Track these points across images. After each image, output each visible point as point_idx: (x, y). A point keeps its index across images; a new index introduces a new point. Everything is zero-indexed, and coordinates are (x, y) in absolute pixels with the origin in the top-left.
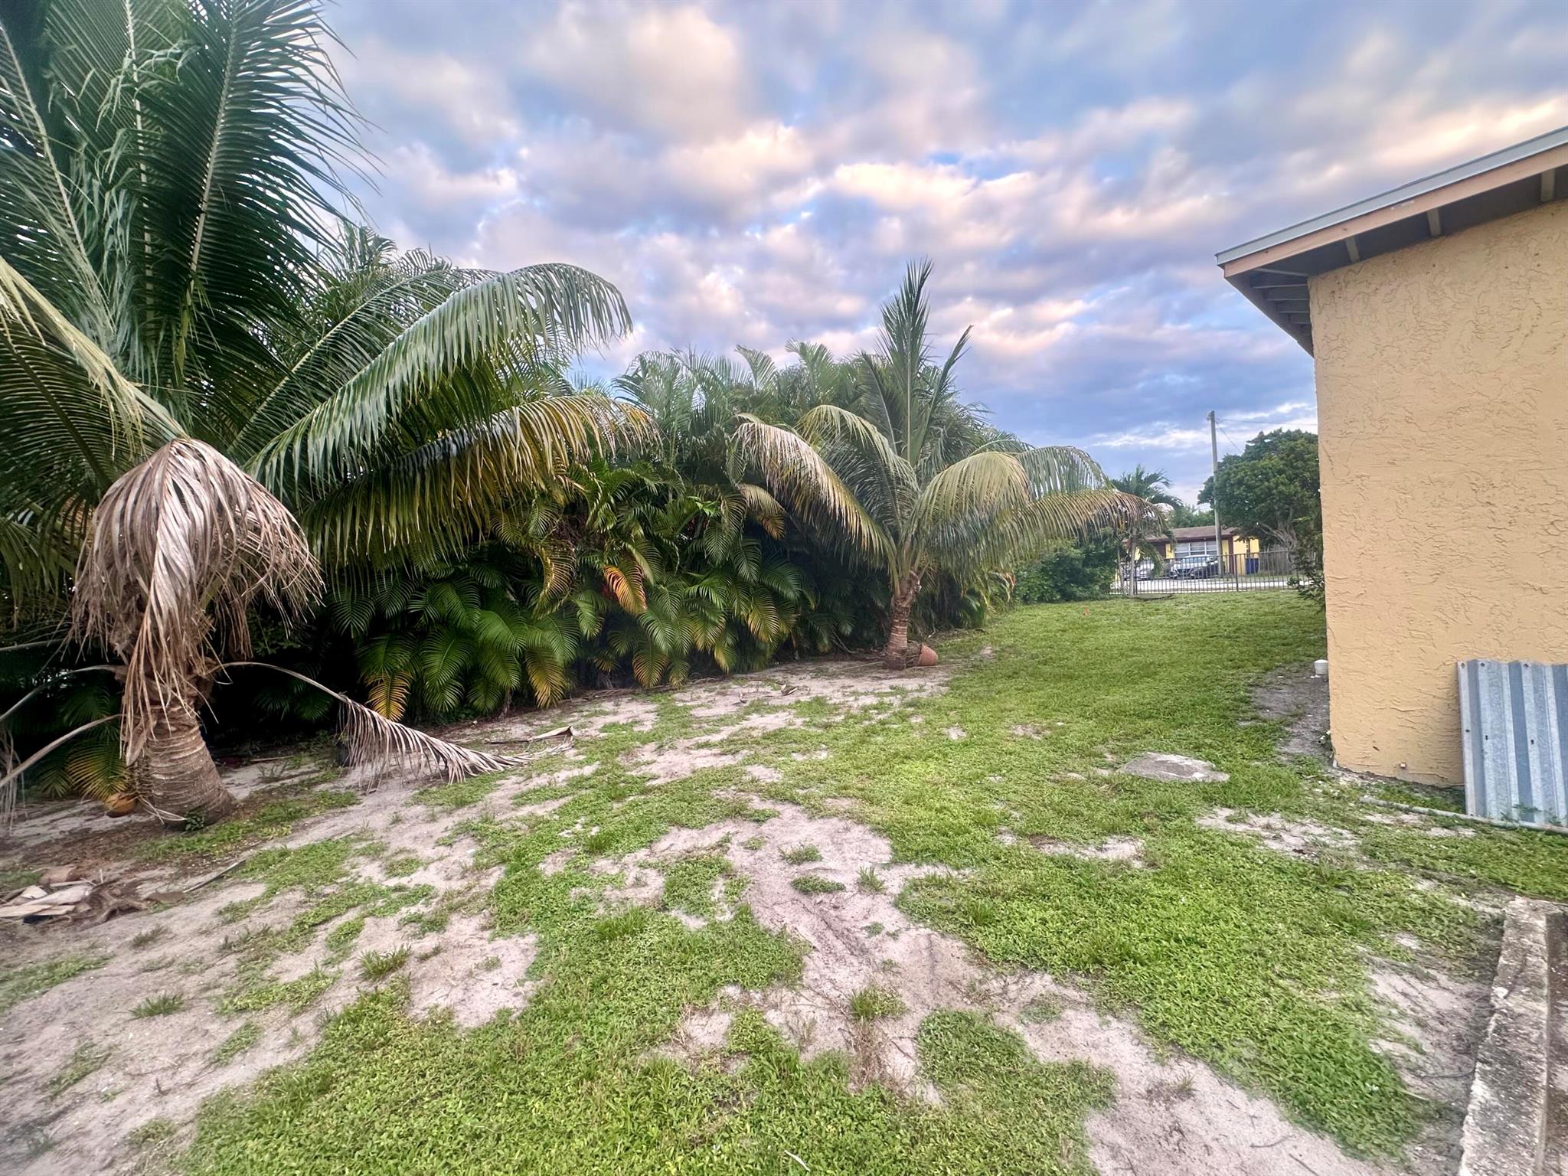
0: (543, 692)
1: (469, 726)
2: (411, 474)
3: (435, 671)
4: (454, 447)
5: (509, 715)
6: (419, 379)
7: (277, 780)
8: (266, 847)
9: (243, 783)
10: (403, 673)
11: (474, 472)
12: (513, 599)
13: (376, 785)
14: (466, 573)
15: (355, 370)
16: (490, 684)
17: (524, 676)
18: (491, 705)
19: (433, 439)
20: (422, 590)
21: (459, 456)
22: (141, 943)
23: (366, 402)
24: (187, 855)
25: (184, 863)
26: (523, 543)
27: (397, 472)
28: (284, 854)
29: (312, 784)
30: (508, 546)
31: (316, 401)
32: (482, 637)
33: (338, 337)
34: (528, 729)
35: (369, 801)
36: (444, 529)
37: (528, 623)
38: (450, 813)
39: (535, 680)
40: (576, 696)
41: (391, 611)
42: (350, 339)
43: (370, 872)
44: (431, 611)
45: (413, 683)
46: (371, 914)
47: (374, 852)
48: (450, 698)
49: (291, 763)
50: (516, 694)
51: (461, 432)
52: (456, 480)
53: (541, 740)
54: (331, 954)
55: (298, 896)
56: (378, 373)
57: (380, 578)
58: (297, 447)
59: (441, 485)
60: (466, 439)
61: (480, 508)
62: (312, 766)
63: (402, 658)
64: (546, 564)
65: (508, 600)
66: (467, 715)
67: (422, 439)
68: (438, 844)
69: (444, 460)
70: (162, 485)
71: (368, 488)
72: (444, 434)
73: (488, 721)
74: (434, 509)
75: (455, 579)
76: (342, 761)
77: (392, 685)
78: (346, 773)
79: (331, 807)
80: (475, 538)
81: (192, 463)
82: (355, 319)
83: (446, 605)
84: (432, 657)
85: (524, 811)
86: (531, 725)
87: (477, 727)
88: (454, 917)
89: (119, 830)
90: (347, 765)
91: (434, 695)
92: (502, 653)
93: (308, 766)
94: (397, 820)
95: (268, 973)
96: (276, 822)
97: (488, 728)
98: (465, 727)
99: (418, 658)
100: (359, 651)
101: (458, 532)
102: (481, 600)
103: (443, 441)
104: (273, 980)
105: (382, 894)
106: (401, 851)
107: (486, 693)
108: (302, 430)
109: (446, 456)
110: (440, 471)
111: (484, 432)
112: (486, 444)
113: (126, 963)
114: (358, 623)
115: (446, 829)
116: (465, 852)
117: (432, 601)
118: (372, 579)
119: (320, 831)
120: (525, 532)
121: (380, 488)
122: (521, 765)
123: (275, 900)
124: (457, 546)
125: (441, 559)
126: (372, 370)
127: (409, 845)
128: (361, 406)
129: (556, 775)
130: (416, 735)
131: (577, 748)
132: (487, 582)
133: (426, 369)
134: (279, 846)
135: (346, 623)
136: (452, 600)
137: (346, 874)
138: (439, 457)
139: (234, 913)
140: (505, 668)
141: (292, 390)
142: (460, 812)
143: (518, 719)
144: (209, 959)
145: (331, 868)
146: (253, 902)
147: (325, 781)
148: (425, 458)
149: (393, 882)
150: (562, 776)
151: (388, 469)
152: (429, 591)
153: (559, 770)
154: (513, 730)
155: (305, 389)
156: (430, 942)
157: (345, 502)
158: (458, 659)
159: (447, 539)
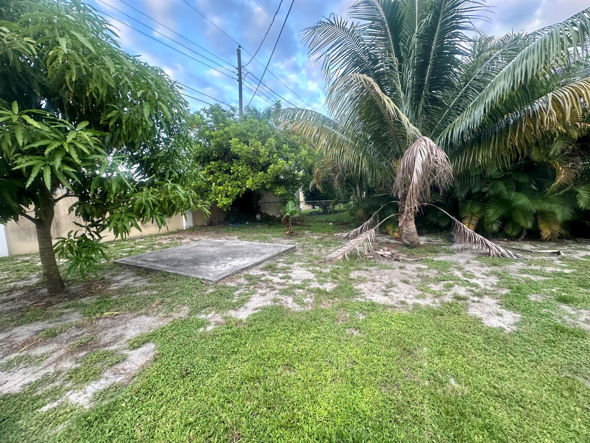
0: (546, 233)
1: (502, 240)
2: (490, 136)
3: (490, 215)
4: (512, 121)
5: (523, 240)
6: (500, 96)
7: (431, 242)
8: (428, 257)
9: (423, 240)
10: (476, 215)
11: (521, 130)
12: (535, 188)
13: (461, 250)
14: (510, 176)
15: (472, 100)
16: (516, 225)
17: (536, 224)
18: (514, 234)
19: (502, 119)
20: (489, 183)
21: (514, 124)
22: (401, 268)
23: (476, 111)
24: (409, 253)
25: (409, 255)
26: (545, 160)
27: (484, 136)
28: (432, 260)
29: (441, 245)
30: (536, 162)
31: (457, 116)
32: (514, 204)
33: (468, 88)
34: (533, 247)
35: (459, 254)
36: (502, 157)
37: (542, 199)
38: (489, 267)
39: (542, 226)
40: (568, 239)
41: (475, 190)
42: (471, 88)
43: (458, 274)
44: (492, 192)
45: (480, 219)
46: (457, 284)
47: (460, 269)
48: (495, 227)
49: (435, 238)
50: (529, 231)
51: (517, 113)
52: (511, 134)
53: (540, 253)
54: (444, 289)
55: (436, 272)
56: (482, 98)
57: (472, 178)
58: (450, 133)
59: (503, 138)
60: (519, 116)
61: (521, 147)
62: (441, 240)
63: (476, 209)
64: (559, 170)
65: (532, 188)
66: (502, 236)
67: (497, 119)
68: (483, 274)
69: (506, 127)
70: (417, 150)
71: (472, 144)
72: (507, 116)
73: (512, 240)
74: (499, 149)
75: (506, 179)
76: (451, 240)
77: (471, 219)
78: (451, 245)
79: (446, 253)
80: (517, 160)
81: (424, 143)
82: (475, 79)
83: (499, 190)
84: (489, 210)
85: (525, 276)
86: (535, 246)
87: (506, 241)
88: (486, 296)
89: (395, 243)
90: (452, 242)
91: (488, 225)
92: (525, 212)
93: (440, 240)
94: (468, 262)
95: (428, 286)
96: (430, 252)
97: (512, 243)
98: (500, 240)
99: (483, 210)
100: (460, 205)
101: (509, 158)
102: (517, 188)
103: (507, 119)
104: (429, 288)
105: (461, 281)
106: (469, 271)
107: (513, 229)
108: (452, 127)
109: (507, 125)
110: (504, 132)
111: (528, 110)
112: (529, 115)
113: (397, 270)
114: (461, 195)
115: (487, 271)
116: (494, 280)
117: (492, 188)
118: (469, 179)
119: (443, 258)
120: (547, 155)
121: (477, 144)
122: (527, 260)
123: (430, 271)
124: (507, 164)
125: (499, 170)
126: (479, 98)
127: (472, 271)
128: (474, 113)
129: (545, 268)
130: (479, 237)
131: (563, 261)
132: (521, 180)
133: (503, 90)
134: (432, 258)
135: (458, 194)
136: (502, 187)
137: (450, 271)
138: (504, 126)
139: (419, 269)
140: (525, 219)
141: (449, 114)
142: (494, 267)
143: (529, 242)
144: (414, 277)
145: (446, 268)
146: (425, 269)
147: (445, 245)
148: (497, 128)
149: (465, 279)
150: (549, 269)
151: (481, 135)
152: (491, 184)
153: (548, 267)
154: (525, 246)
155: (453, 112)
156: (476, 299)
157: (463, 151)
158: (501, 212)
159: (503, 162)
